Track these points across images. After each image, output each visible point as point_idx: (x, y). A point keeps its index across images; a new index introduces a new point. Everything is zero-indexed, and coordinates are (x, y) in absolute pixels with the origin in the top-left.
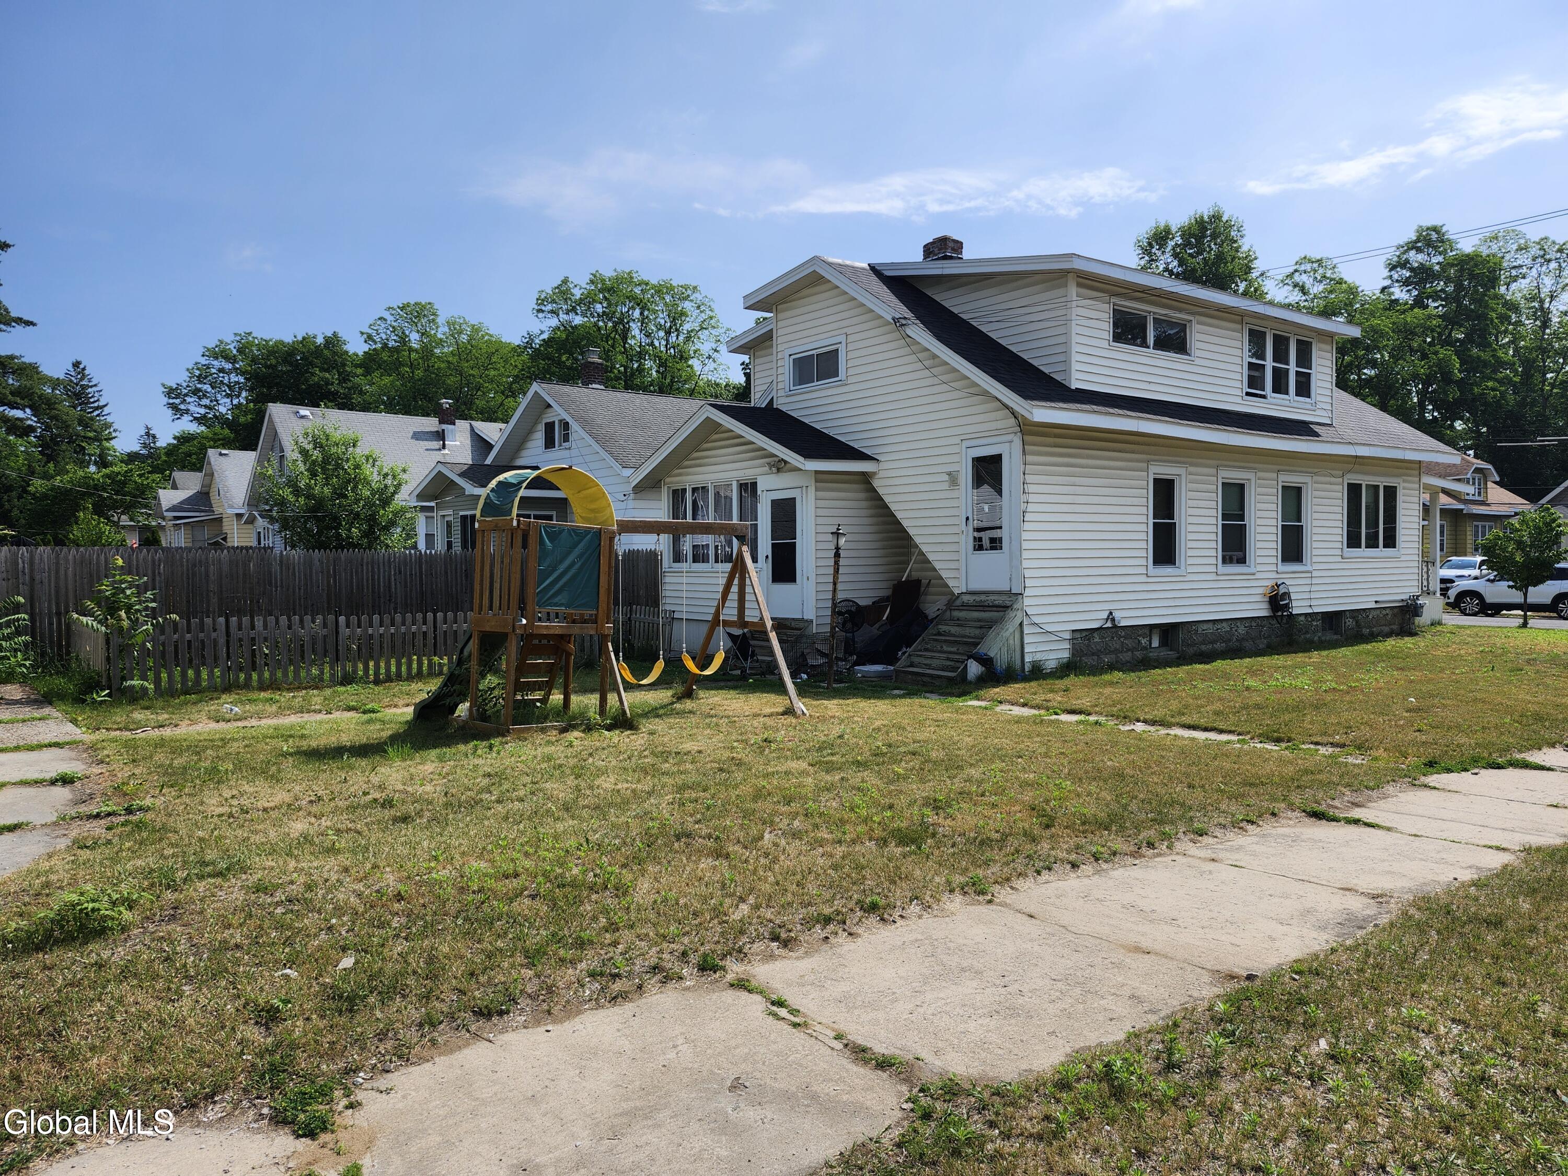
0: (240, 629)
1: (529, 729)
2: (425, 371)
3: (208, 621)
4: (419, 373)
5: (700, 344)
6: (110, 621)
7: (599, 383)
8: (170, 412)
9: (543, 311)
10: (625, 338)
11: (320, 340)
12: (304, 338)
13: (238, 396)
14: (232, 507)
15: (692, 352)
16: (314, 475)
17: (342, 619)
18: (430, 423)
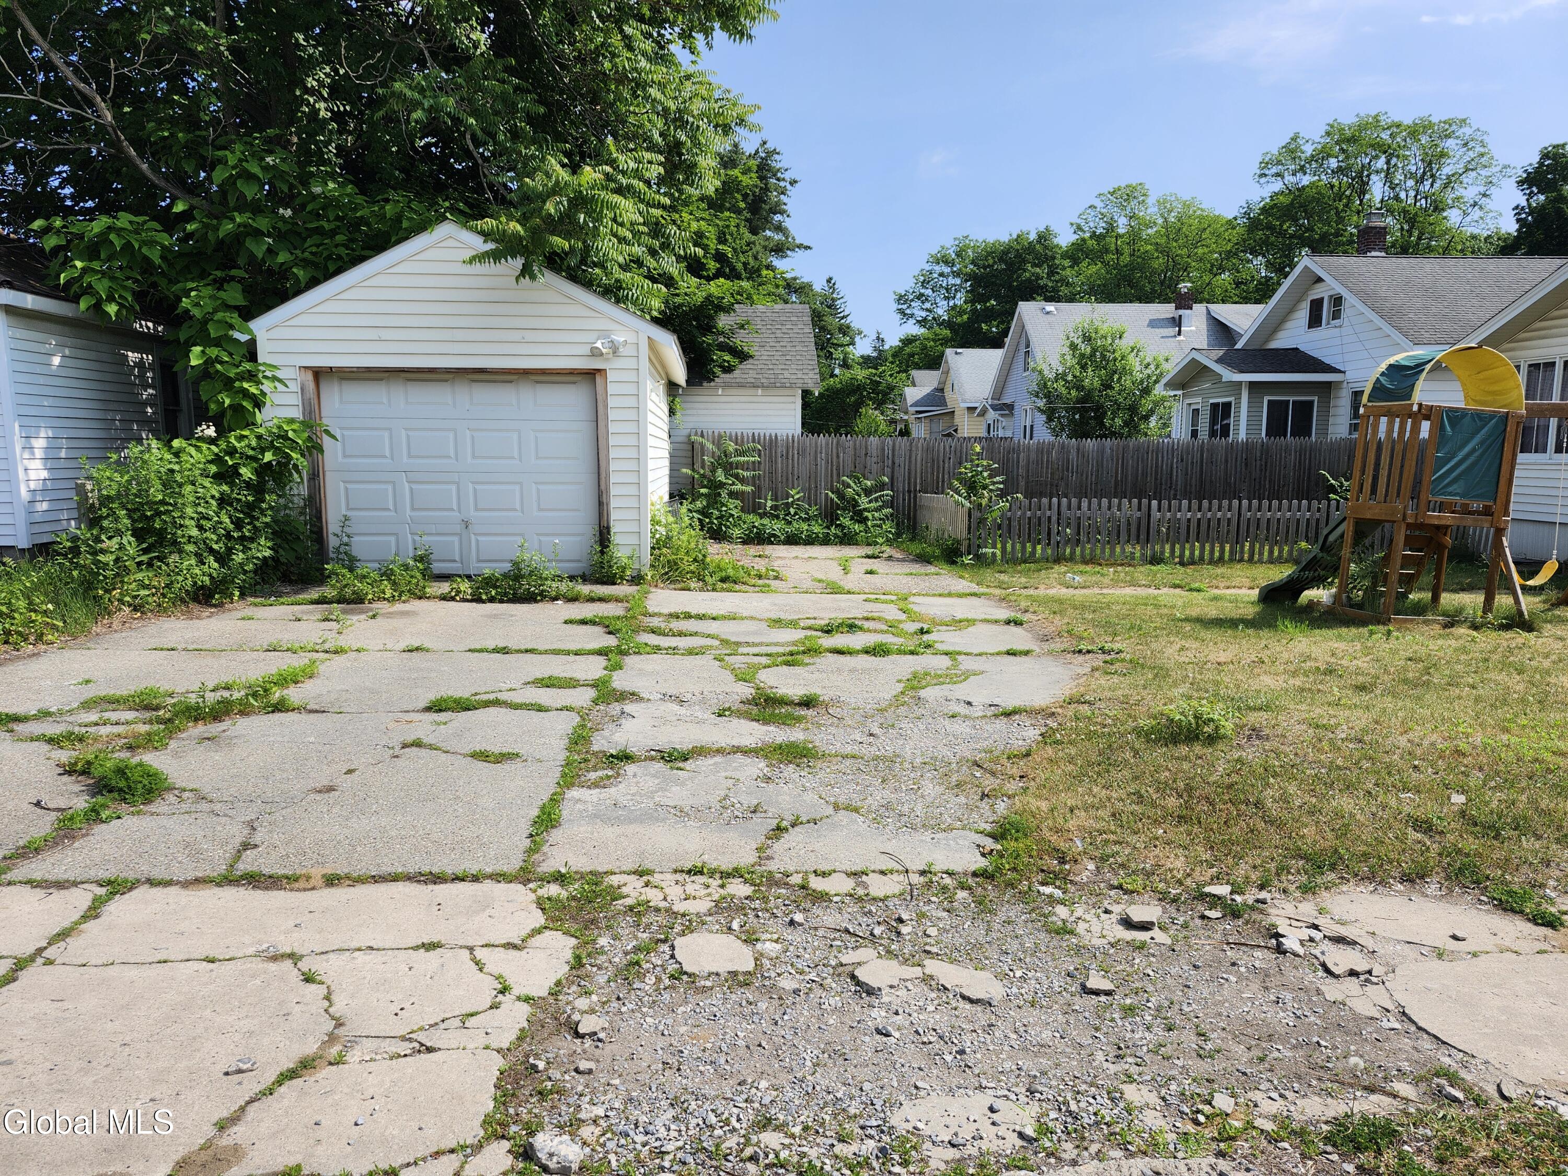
0: (1069, 509)
1: (1412, 620)
2: (1131, 255)
3: (1045, 501)
4: (1125, 259)
5: (1461, 190)
6: (973, 498)
7: (1380, 250)
8: (899, 316)
9: (1266, 175)
10: (1363, 192)
11: (1033, 237)
12: (1018, 236)
13: (954, 298)
14: (964, 401)
15: (1450, 202)
16: (1084, 367)
17: (1154, 503)
18: (1167, 310)
